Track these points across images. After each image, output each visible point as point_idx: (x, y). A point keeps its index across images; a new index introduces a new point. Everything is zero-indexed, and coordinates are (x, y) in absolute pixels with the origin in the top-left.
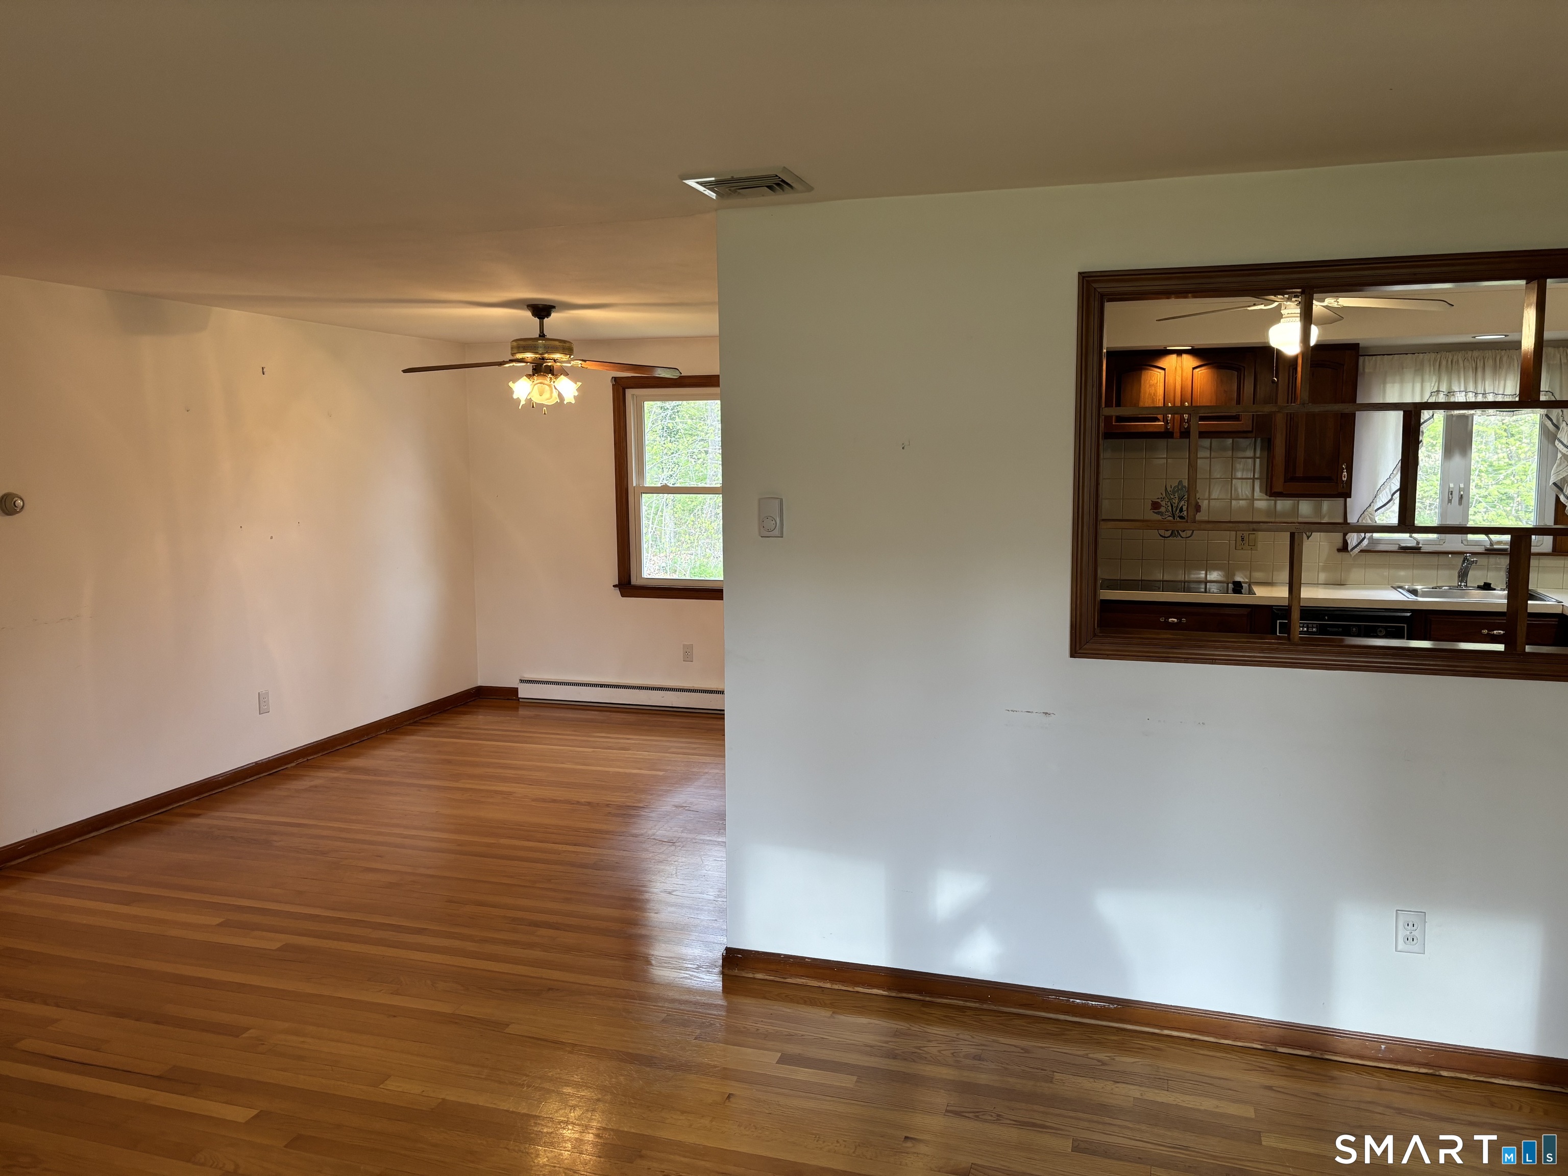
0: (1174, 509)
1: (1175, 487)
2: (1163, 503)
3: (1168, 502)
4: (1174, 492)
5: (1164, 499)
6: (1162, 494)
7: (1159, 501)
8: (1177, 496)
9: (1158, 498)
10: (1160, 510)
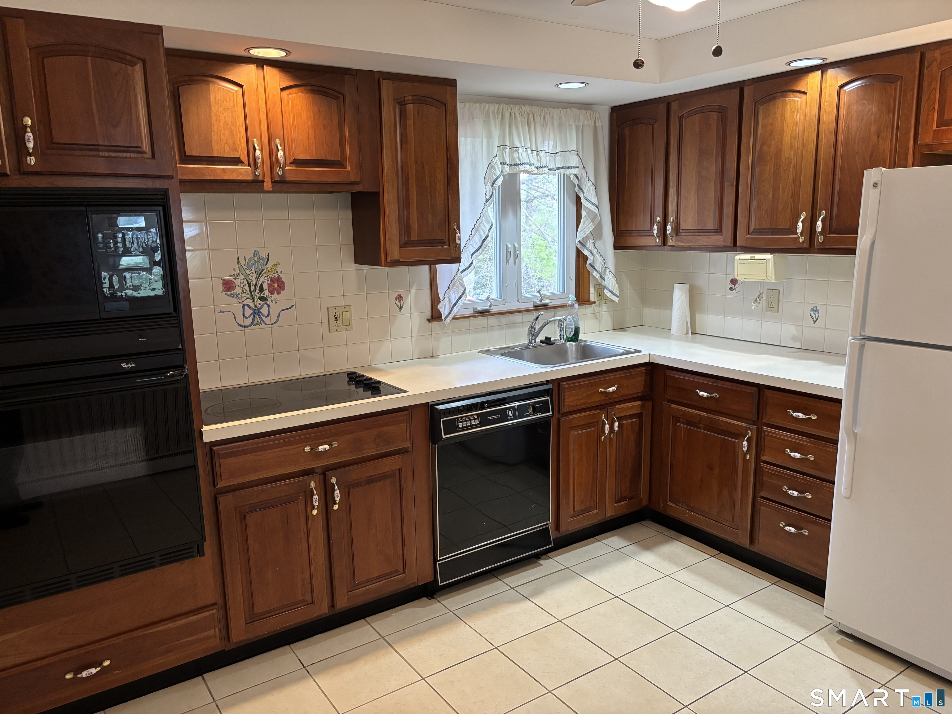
0: (253, 288)
1: (250, 260)
2: (237, 282)
3: (244, 279)
4: (250, 266)
5: (237, 275)
6: (234, 269)
7: (232, 278)
8: (253, 271)
9: (230, 276)
10: (235, 291)
